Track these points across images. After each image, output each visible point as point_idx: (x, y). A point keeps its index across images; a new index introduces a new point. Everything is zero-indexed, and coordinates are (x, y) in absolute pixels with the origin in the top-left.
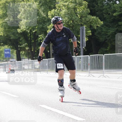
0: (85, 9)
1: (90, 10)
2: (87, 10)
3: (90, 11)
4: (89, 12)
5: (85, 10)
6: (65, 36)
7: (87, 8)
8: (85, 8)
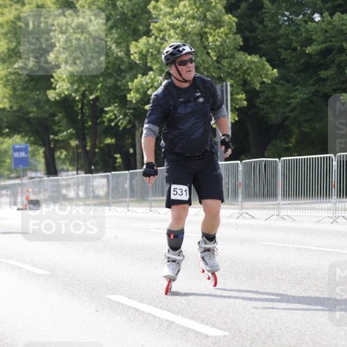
0: (230, 36)
2: (235, 39)
3: (244, 41)
4: (241, 44)
5: (230, 38)
6: (201, 100)
7: (235, 34)
8: (229, 34)
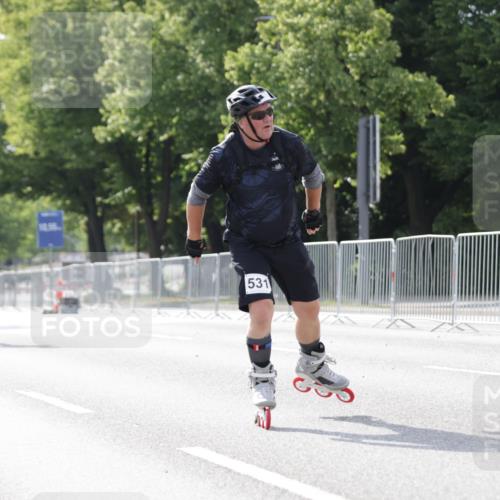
0: (381, 42)
1: (400, 44)
2: (388, 48)
3: (402, 51)
4: (399, 55)
5: (381, 45)
6: (279, 167)
7: (389, 39)
8: (381, 40)
